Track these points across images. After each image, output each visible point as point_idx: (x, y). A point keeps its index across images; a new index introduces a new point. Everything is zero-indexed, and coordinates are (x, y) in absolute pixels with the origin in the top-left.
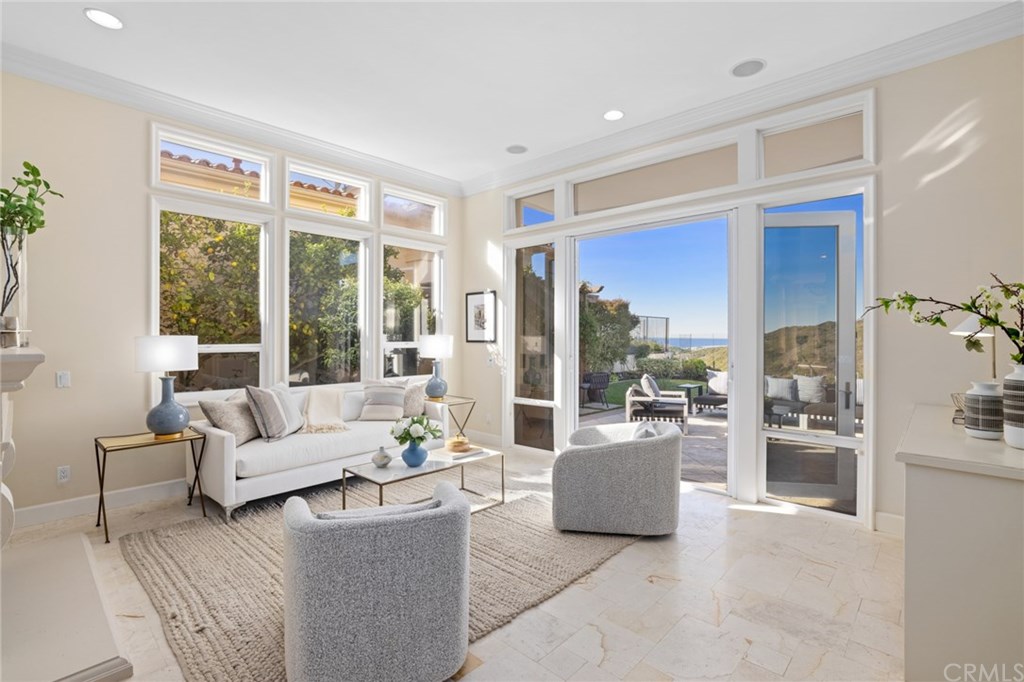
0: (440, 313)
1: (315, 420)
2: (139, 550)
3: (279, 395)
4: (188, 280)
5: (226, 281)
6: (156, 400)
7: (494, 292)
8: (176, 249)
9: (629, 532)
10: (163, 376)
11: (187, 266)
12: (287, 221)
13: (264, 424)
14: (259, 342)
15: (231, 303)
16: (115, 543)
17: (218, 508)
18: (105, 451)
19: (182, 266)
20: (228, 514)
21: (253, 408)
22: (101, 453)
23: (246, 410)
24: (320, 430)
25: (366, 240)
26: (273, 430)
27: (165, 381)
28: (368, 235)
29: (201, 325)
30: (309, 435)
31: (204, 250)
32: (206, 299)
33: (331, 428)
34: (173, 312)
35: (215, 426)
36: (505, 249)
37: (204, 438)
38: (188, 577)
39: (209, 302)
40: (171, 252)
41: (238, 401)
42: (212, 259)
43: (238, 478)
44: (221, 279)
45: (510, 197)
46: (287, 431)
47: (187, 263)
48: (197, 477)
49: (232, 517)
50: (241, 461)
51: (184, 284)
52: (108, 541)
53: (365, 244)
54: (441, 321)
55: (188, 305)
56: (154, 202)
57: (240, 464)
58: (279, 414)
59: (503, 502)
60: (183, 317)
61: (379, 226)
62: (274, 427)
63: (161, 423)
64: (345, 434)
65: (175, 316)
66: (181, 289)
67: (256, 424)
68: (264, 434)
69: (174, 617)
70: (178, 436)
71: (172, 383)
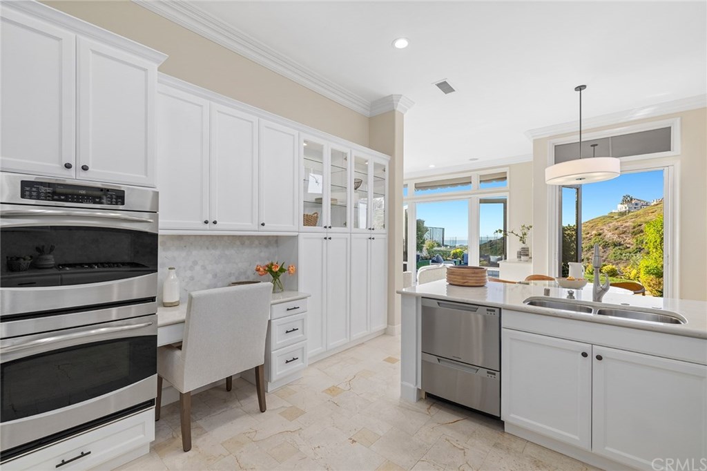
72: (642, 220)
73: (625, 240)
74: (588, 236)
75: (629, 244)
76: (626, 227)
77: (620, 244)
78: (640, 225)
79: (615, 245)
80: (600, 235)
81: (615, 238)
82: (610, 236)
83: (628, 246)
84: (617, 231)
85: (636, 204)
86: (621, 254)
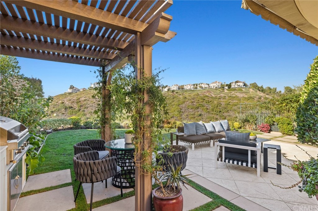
72: (80, 96)
73: (74, 105)
74: (57, 103)
75: (75, 107)
76: (74, 99)
77: (72, 107)
78: (79, 99)
79: (70, 108)
80: (63, 103)
81: (70, 105)
82: (67, 104)
83: (75, 108)
84: (70, 101)
85: (75, 90)
86: (73, 112)
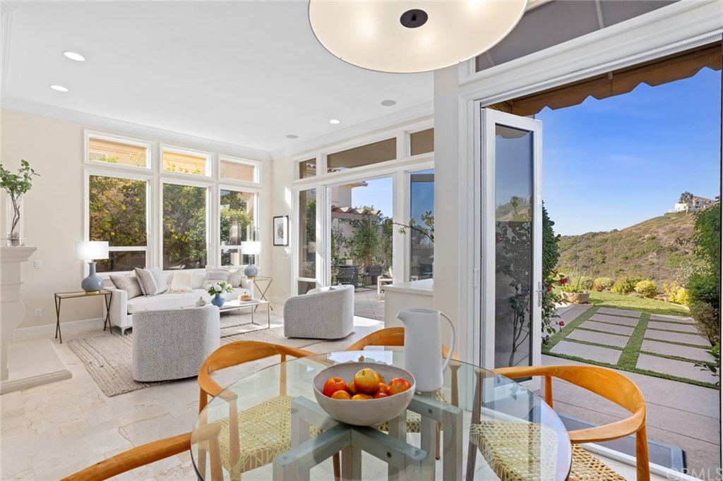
0: (258, 229)
1: (174, 286)
2: (77, 344)
3: (153, 273)
4: (110, 209)
5: (134, 209)
6: (87, 274)
7: (287, 217)
8: (102, 191)
9: (319, 337)
10: (90, 262)
11: (109, 201)
12: (161, 178)
13: (144, 288)
14: (146, 245)
15: (136, 223)
16: (64, 343)
17: (118, 329)
18: (60, 298)
19: (105, 201)
20: (123, 331)
21: (139, 280)
22: (58, 299)
23: (135, 280)
24: (176, 292)
25: (210, 187)
26: (149, 291)
27: (91, 264)
28: (211, 184)
29: (118, 237)
30: (170, 294)
31: (120, 190)
32: (121, 221)
33: (182, 291)
34: (101, 229)
35: (118, 288)
36: (293, 192)
37: (111, 294)
38: (99, 353)
39: (123, 223)
40: (99, 193)
41: (131, 276)
42: (127, 195)
43: (128, 314)
44: (131, 208)
45: (296, 161)
46: (157, 292)
47: (110, 199)
48: (108, 314)
49: (125, 333)
50: (130, 305)
51: (107, 211)
52: (61, 342)
53: (209, 190)
54: (258, 233)
55: (109, 225)
56: (86, 171)
57: (129, 307)
58: (153, 283)
59: (269, 328)
60: (106, 231)
61: (217, 179)
62: (150, 290)
63: (89, 286)
64: (191, 294)
65: (102, 231)
66: (105, 215)
67: (140, 288)
68: (144, 293)
69: (91, 363)
70: (98, 292)
71: (94, 266)
74: (640, 239)
77: (677, 249)
79: (672, 251)
80: (654, 238)
81: (672, 242)
82: (665, 240)
84: (674, 234)
85: (698, 203)
